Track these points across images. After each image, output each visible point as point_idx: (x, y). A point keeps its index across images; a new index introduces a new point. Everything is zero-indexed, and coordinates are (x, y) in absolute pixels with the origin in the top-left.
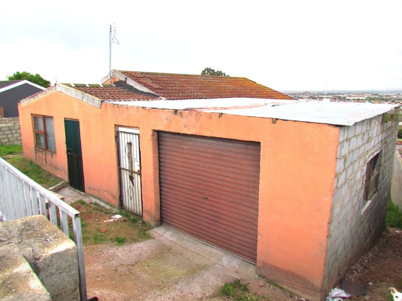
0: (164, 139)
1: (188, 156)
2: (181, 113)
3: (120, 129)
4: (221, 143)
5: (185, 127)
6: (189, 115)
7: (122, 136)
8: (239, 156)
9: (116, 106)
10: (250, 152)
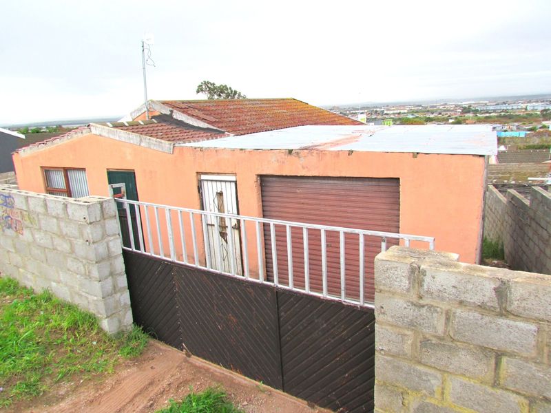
0: (268, 184)
1: (302, 201)
2: (298, 154)
3: (203, 177)
4: (347, 182)
5: (303, 168)
6: (309, 155)
7: (205, 185)
8: (370, 195)
9: (199, 149)
10: (382, 189)
